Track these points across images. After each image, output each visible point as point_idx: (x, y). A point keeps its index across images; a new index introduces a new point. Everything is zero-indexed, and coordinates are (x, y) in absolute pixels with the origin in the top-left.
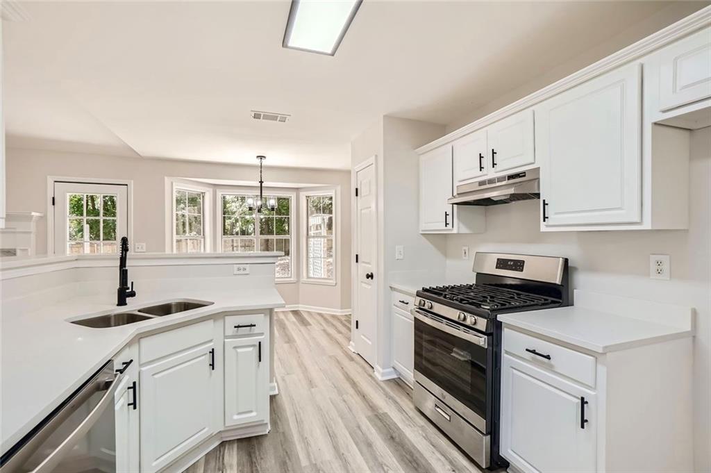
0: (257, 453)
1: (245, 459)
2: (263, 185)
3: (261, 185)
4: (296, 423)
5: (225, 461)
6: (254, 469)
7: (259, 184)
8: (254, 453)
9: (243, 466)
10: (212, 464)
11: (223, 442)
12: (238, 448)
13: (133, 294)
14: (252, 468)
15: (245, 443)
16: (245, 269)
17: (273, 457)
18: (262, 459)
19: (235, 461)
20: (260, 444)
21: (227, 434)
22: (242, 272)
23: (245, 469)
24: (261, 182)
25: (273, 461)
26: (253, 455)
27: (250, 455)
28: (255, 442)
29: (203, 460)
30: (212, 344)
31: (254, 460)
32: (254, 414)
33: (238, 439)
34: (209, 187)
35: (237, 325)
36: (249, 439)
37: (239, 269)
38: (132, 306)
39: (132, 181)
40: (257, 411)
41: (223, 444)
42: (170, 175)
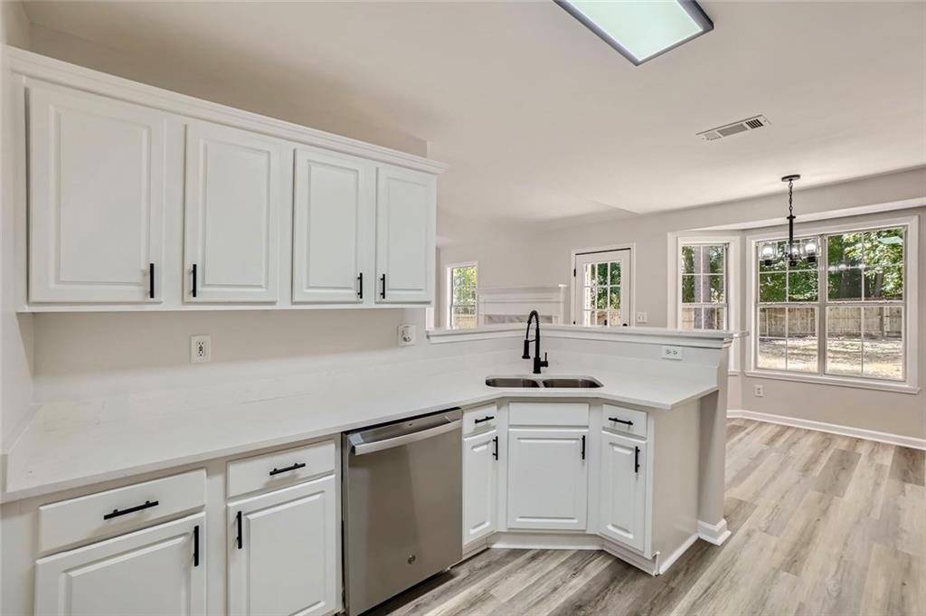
0: (622, 584)
1: (605, 579)
2: (794, 221)
3: (791, 222)
4: (702, 591)
5: (588, 567)
6: (603, 594)
7: (788, 221)
8: (619, 582)
9: (597, 584)
10: (575, 561)
11: (602, 551)
12: (610, 565)
13: (545, 364)
14: (601, 591)
15: (620, 567)
16: (675, 353)
17: (631, 600)
18: (620, 592)
19: (594, 574)
20: (634, 578)
21: (612, 546)
22: (671, 356)
23: (595, 588)
24: (791, 218)
25: (627, 605)
26: (615, 583)
27: (613, 580)
28: (632, 573)
29: (572, 553)
30: (586, 430)
31: (612, 587)
32: (630, 536)
33: (618, 558)
34: (734, 235)
35: (614, 418)
36: (630, 566)
37: (668, 352)
38: (546, 374)
39: (635, 244)
40: (634, 535)
41: (601, 552)
42: (673, 230)
